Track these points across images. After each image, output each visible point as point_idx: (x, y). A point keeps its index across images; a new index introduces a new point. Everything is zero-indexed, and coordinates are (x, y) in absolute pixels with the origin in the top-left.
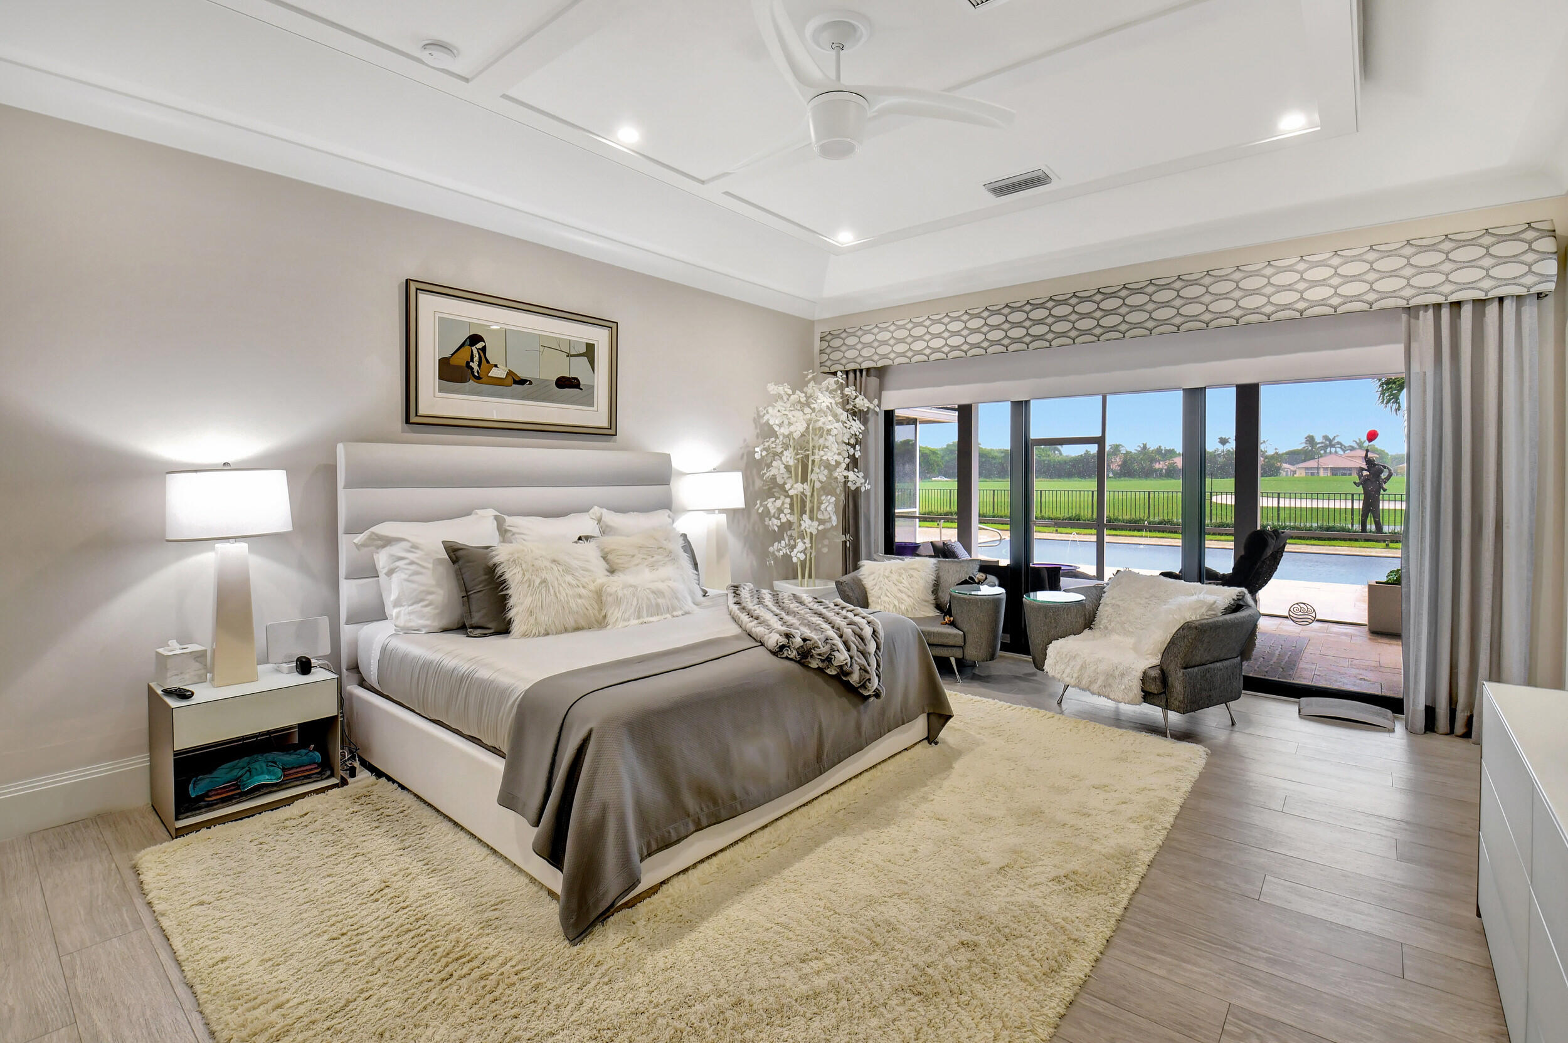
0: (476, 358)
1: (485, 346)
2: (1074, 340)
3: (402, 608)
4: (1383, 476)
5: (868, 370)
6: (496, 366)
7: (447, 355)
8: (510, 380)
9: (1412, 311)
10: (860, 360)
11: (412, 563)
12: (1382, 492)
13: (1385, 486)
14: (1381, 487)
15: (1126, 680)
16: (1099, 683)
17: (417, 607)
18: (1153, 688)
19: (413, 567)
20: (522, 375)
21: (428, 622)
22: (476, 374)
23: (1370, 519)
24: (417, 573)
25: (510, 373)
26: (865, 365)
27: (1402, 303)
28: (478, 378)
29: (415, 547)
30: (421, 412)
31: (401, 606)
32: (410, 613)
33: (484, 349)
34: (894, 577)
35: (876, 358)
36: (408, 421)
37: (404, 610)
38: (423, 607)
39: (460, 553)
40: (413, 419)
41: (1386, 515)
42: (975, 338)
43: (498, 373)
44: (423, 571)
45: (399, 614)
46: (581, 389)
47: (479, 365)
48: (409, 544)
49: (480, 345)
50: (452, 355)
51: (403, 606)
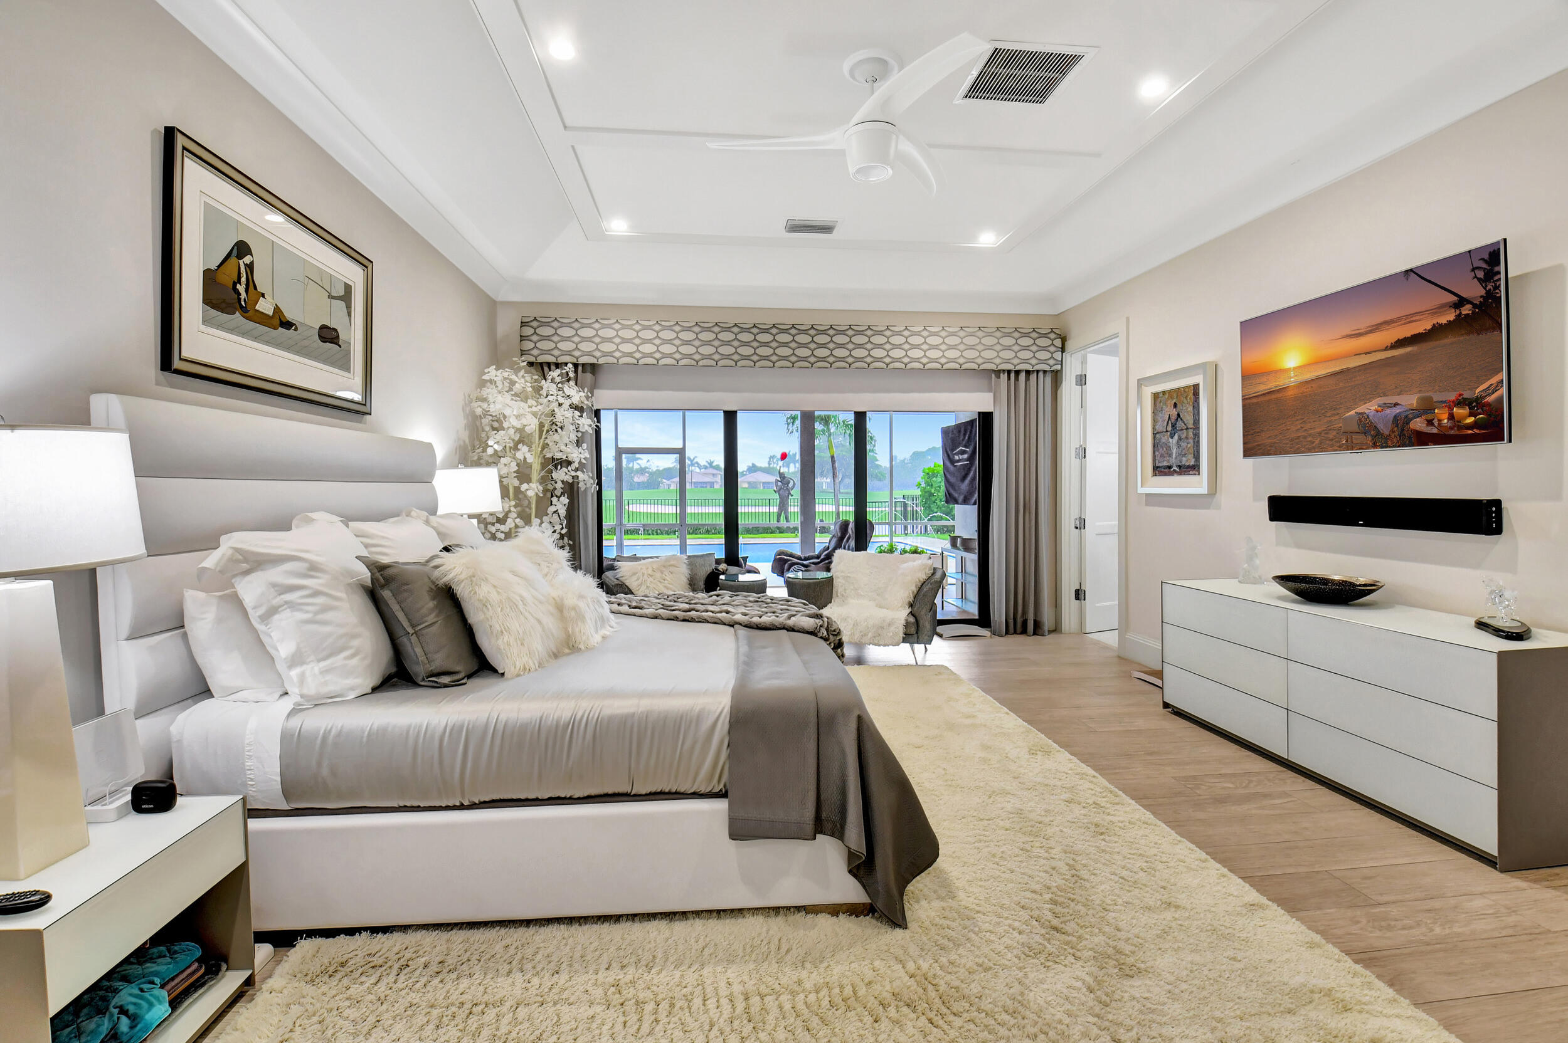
0: (243, 279)
1: (252, 263)
2: (793, 364)
3: (304, 667)
4: (790, 485)
5: (583, 365)
6: (263, 295)
7: (213, 267)
8: (277, 322)
9: (998, 373)
10: (577, 353)
11: (316, 593)
12: (790, 497)
13: (792, 492)
14: (789, 493)
15: (892, 628)
16: (870, 635)
17: (338, 660)
18: (913, 630)
19: (320, 600)
20: (289, 315)
21: (358, 681)
22: (243, 303)
23: (783, 517)
24: (326, 609)
25: (277, 310)
26: (582, 360)
27: (994, 367)
28: (244, 310)
29: (314, 568)
30: (184, 354)
31: (302, 663)
32: (324, 672)
33: (250, 267)
34: (658, 575)
35: (598, 354)
36: (166, 363)
37: (312, 669)
38: (346, 658)
39: (390, 572)
40: (177, 364)
41: (792, 514)
42: (707, 350)
43: (265, 306)
44: (336, 603)
45: (302, 678)
46: (340, 346)
47: (247, 291)
48: (306, 565)
49: (247, 259)
50: (219, 267)
51: (307, 663)
